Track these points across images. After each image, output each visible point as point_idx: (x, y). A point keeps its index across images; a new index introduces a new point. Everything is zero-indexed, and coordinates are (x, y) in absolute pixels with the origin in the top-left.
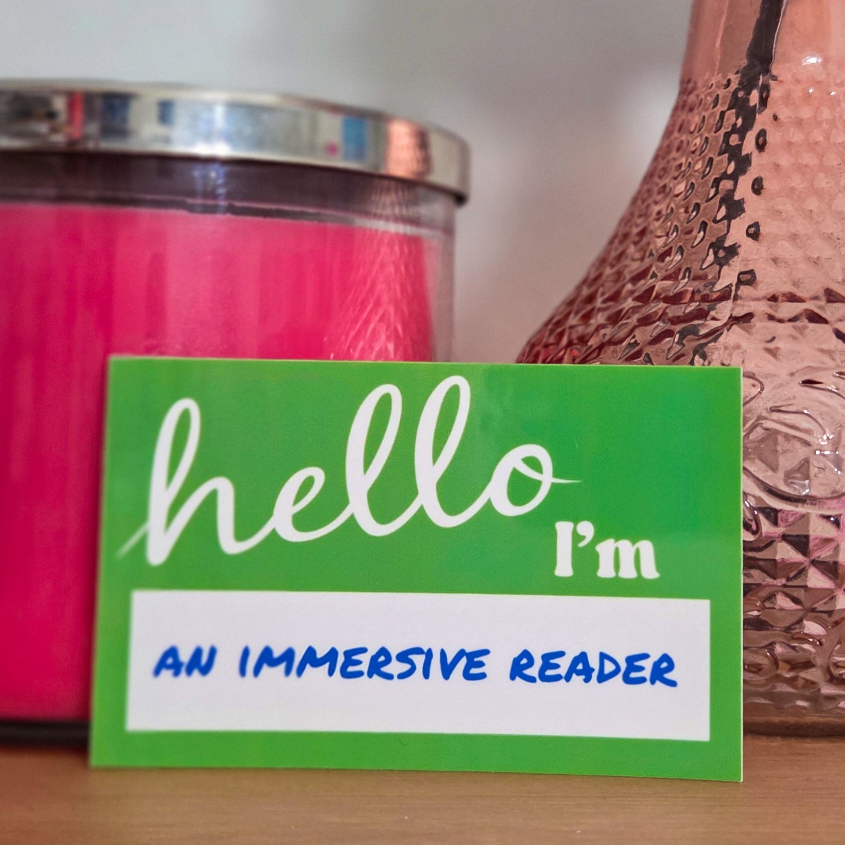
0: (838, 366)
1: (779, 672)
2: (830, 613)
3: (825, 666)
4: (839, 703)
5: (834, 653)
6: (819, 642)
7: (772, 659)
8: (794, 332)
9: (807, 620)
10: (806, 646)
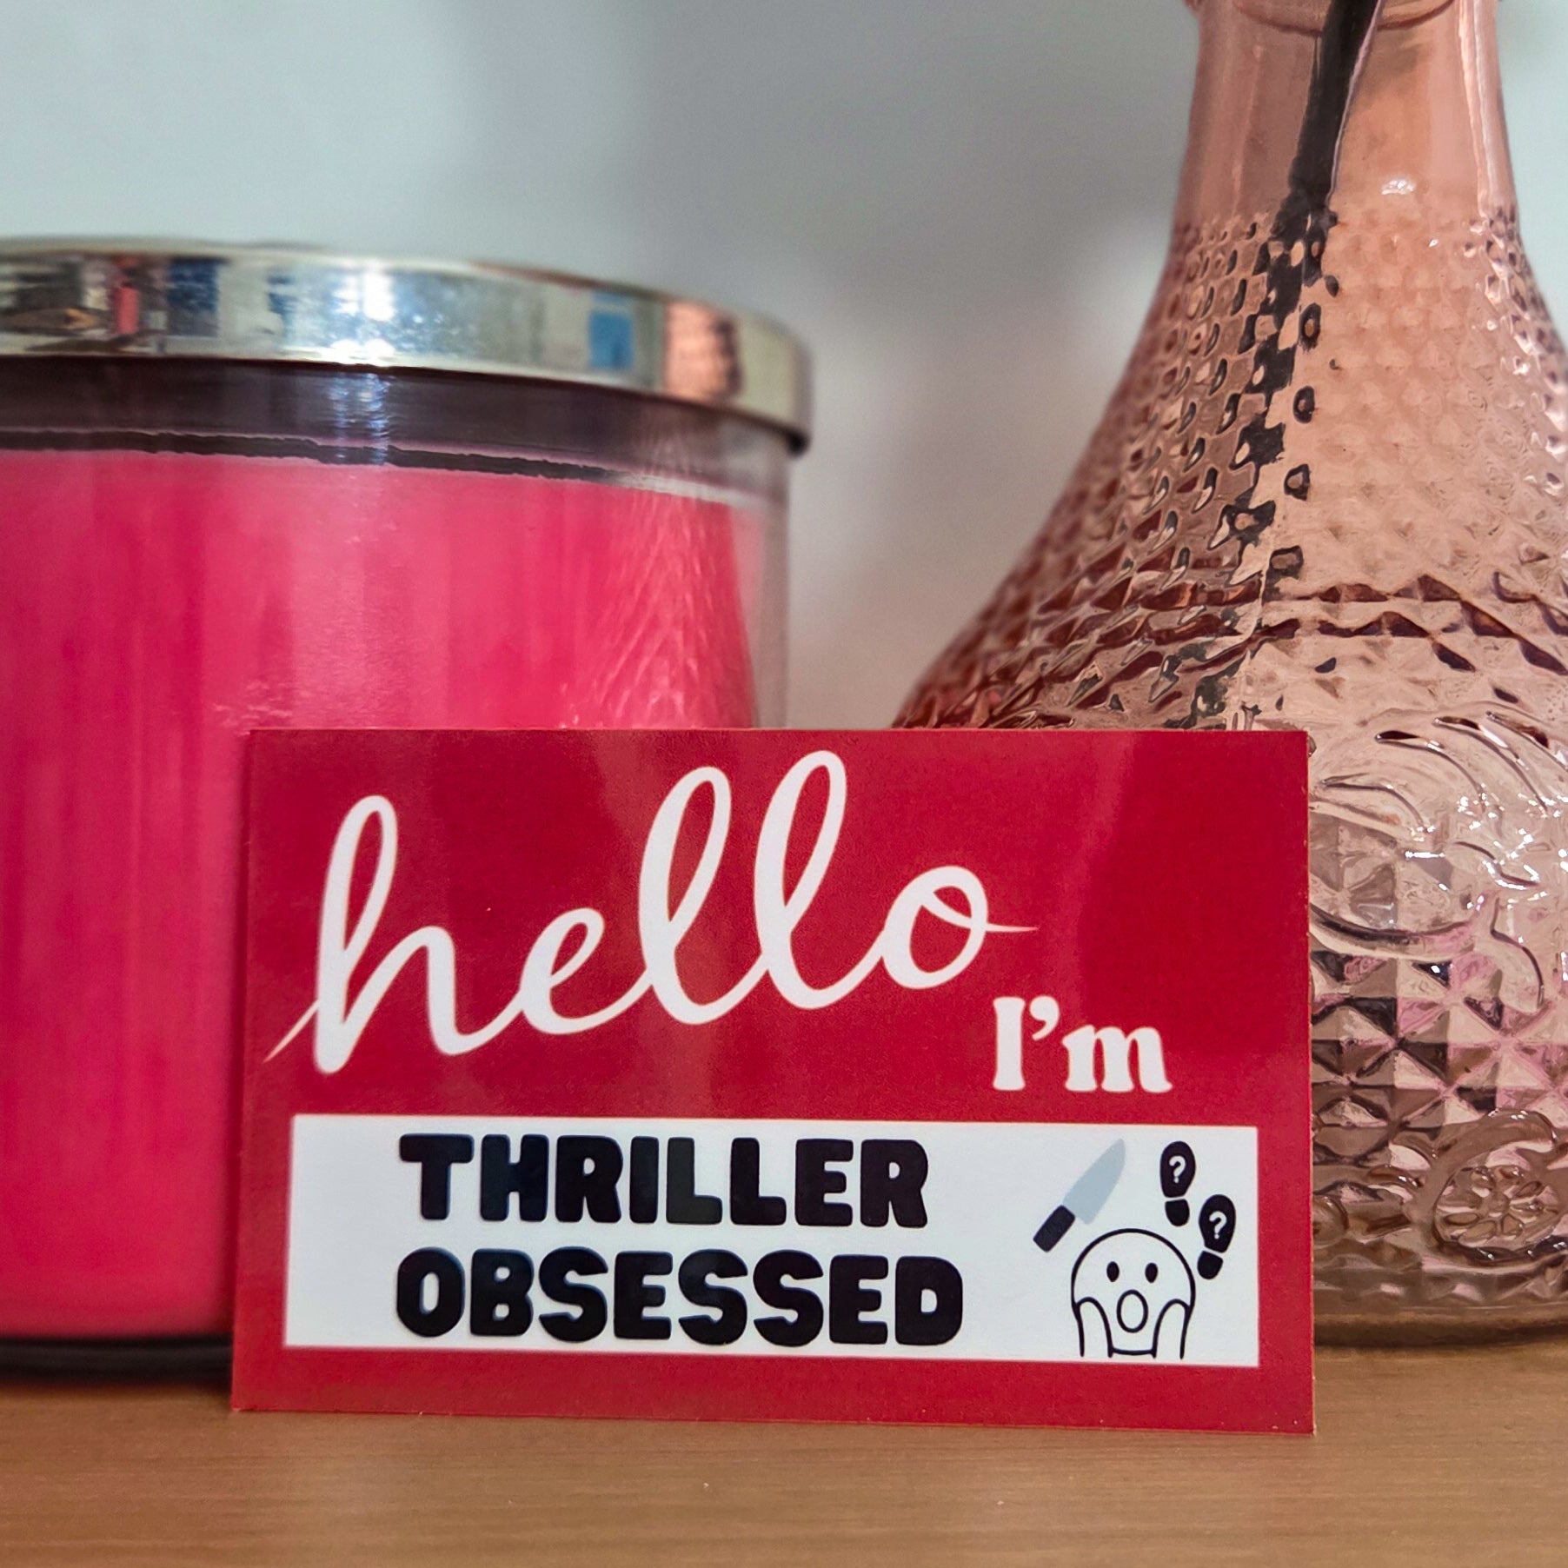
0: (1443, 708)
2: (1434, 1132)
3: (1428, 1223)
4: (1454, 1288)
5: (1442, 1200)
6: (1416, 1182)
7: (1337, 1211)
8: (1367, 652)
9: (1395, 1144)
10: (1395, 1190)
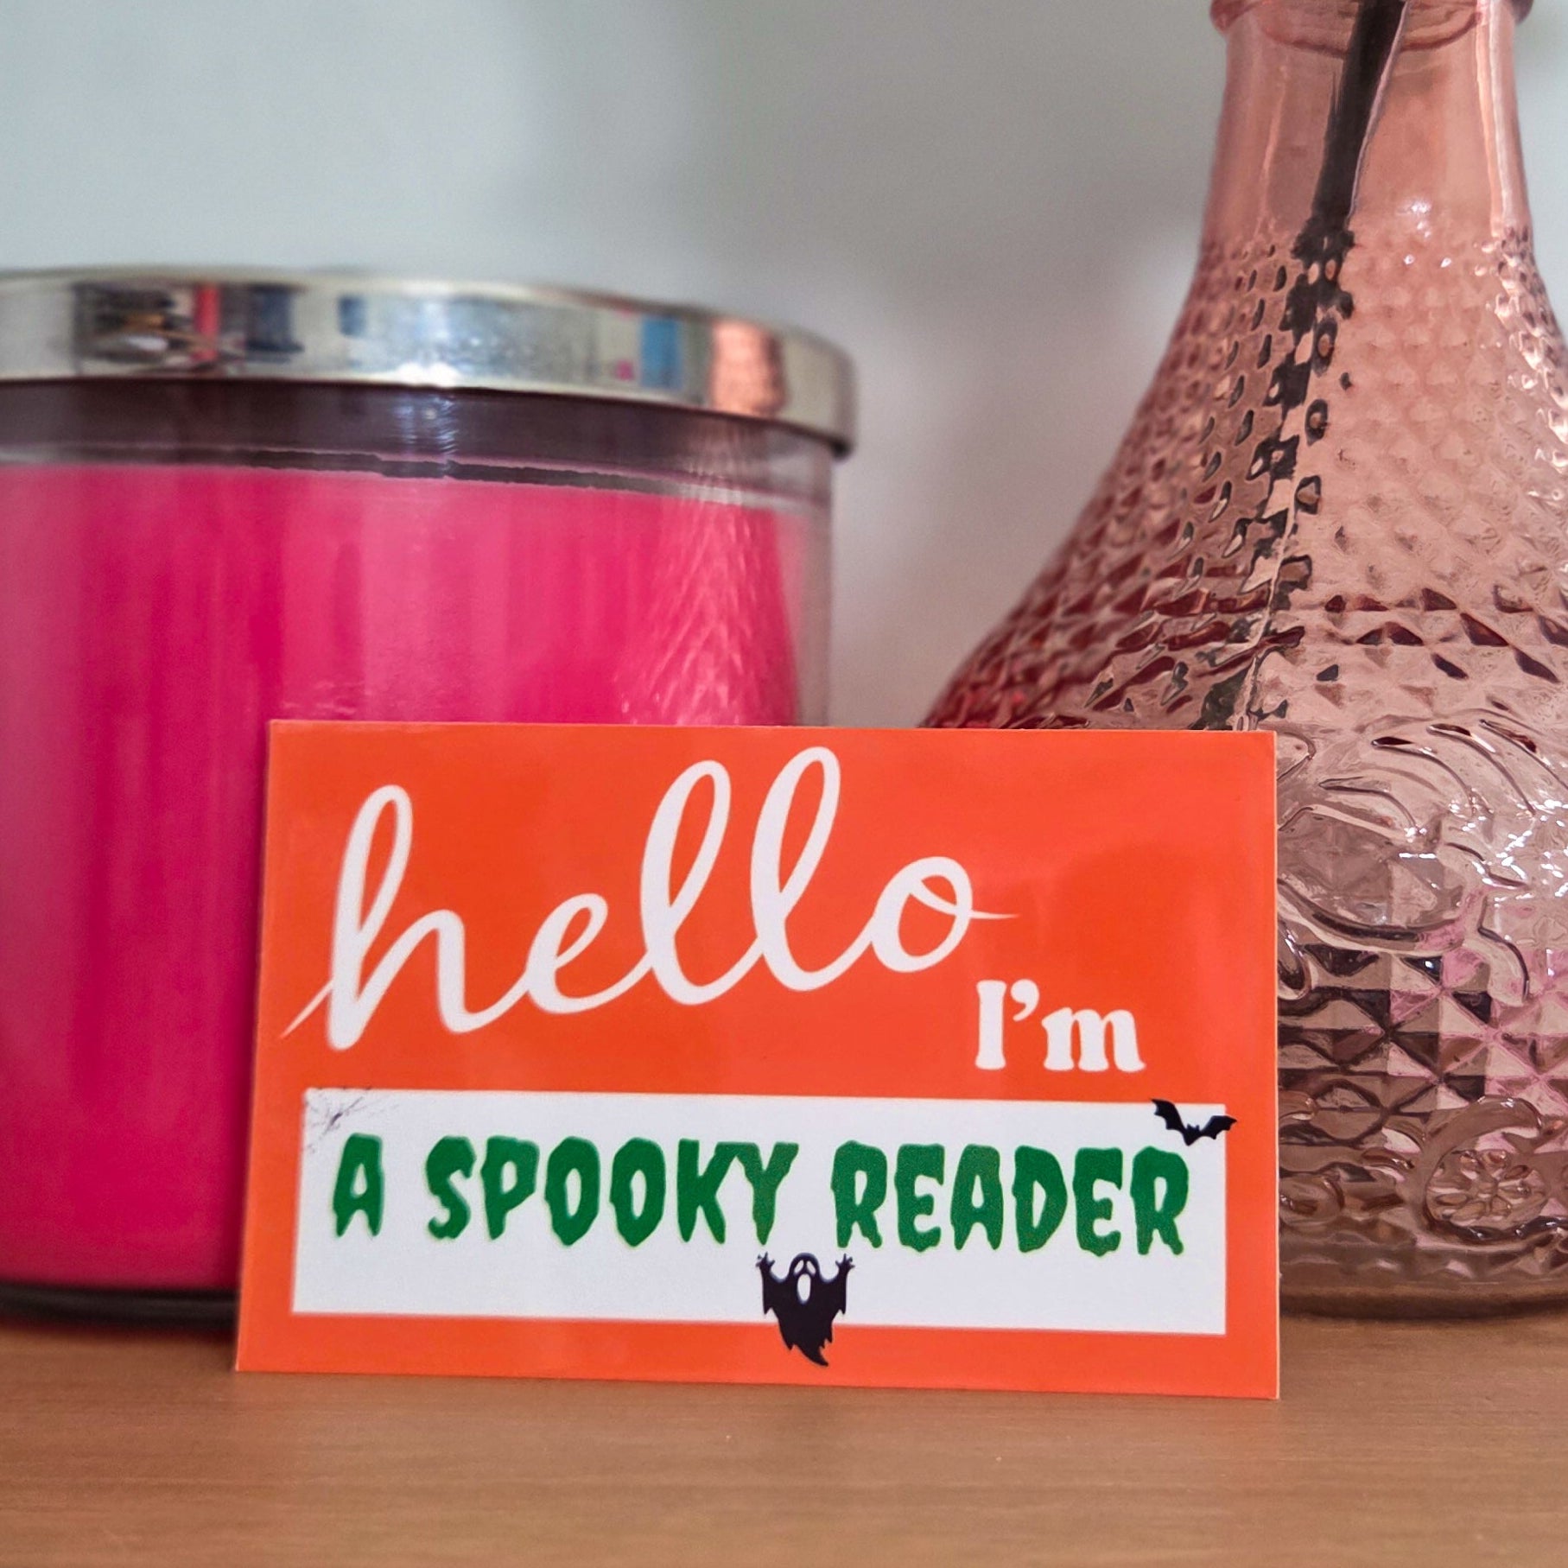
0: (1437, 715)
1: (1346, 1212)
2: (1425, 1117)
3: (1420, 1202)
4: (1446, 1264)
5: (1433, 1181)
6: (1409, 1165)
7: (1334, 1192)
8: (1365, 660)
9: (1387, 1128)
10: (1388, 1171)
